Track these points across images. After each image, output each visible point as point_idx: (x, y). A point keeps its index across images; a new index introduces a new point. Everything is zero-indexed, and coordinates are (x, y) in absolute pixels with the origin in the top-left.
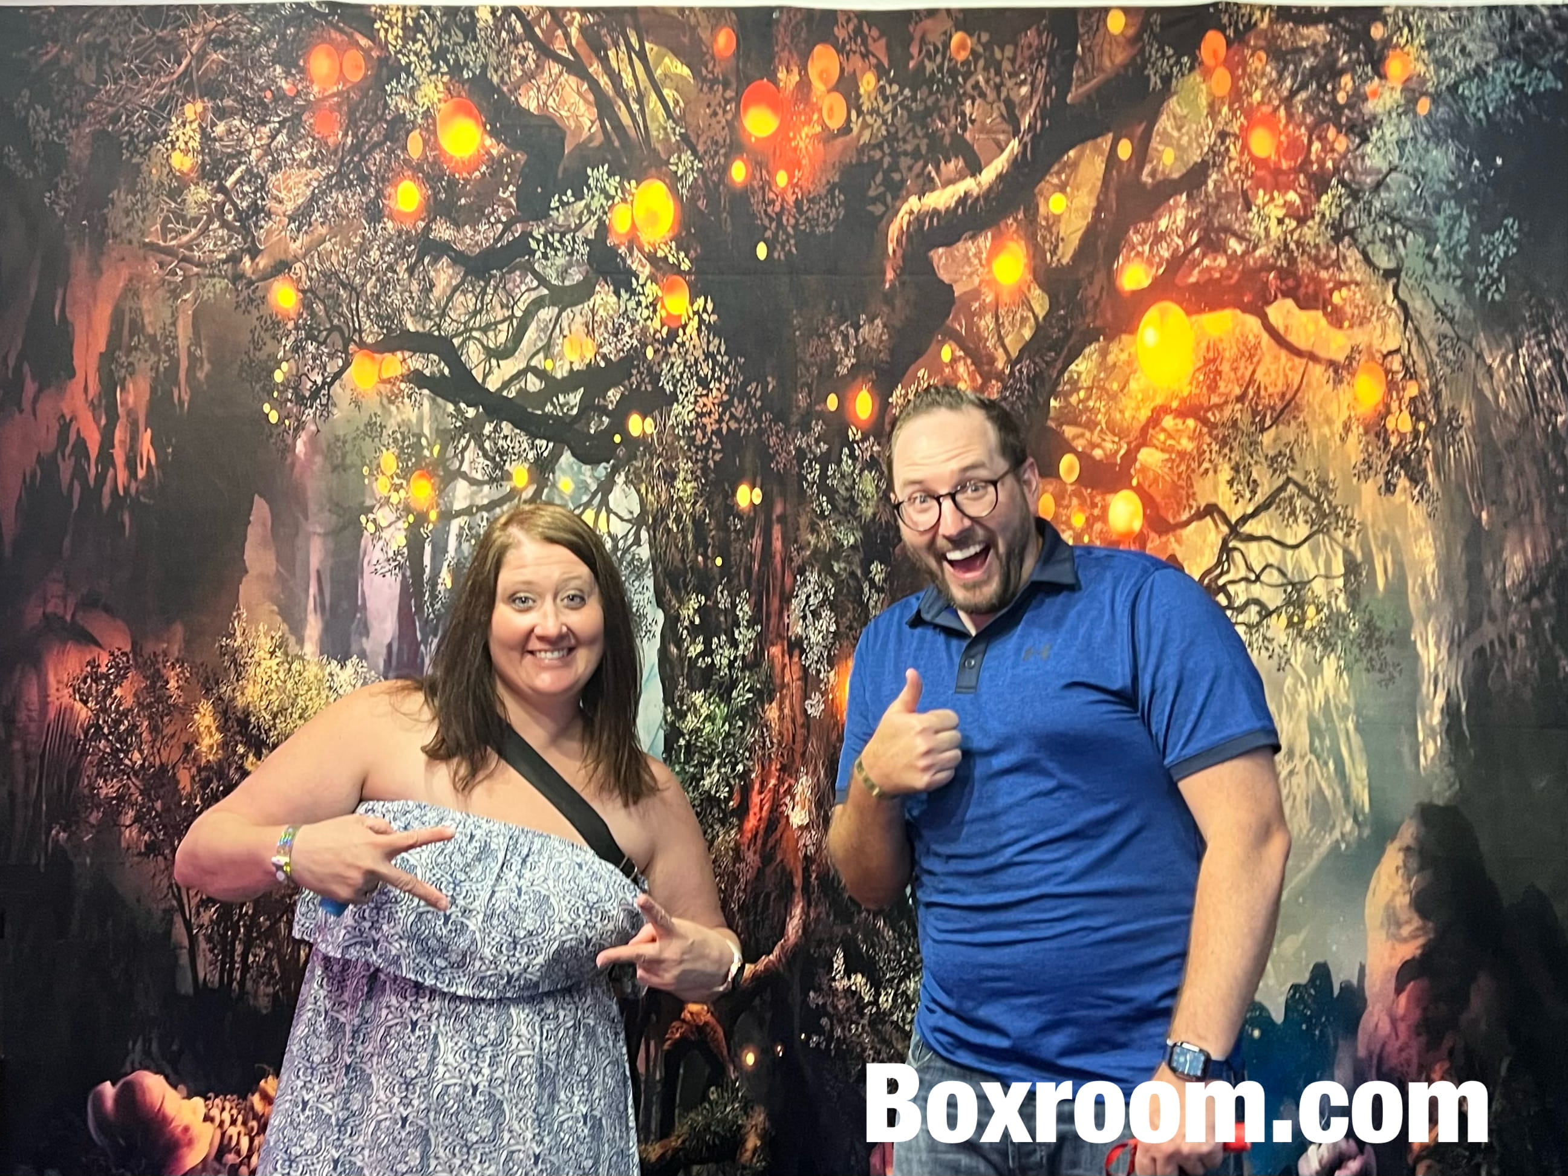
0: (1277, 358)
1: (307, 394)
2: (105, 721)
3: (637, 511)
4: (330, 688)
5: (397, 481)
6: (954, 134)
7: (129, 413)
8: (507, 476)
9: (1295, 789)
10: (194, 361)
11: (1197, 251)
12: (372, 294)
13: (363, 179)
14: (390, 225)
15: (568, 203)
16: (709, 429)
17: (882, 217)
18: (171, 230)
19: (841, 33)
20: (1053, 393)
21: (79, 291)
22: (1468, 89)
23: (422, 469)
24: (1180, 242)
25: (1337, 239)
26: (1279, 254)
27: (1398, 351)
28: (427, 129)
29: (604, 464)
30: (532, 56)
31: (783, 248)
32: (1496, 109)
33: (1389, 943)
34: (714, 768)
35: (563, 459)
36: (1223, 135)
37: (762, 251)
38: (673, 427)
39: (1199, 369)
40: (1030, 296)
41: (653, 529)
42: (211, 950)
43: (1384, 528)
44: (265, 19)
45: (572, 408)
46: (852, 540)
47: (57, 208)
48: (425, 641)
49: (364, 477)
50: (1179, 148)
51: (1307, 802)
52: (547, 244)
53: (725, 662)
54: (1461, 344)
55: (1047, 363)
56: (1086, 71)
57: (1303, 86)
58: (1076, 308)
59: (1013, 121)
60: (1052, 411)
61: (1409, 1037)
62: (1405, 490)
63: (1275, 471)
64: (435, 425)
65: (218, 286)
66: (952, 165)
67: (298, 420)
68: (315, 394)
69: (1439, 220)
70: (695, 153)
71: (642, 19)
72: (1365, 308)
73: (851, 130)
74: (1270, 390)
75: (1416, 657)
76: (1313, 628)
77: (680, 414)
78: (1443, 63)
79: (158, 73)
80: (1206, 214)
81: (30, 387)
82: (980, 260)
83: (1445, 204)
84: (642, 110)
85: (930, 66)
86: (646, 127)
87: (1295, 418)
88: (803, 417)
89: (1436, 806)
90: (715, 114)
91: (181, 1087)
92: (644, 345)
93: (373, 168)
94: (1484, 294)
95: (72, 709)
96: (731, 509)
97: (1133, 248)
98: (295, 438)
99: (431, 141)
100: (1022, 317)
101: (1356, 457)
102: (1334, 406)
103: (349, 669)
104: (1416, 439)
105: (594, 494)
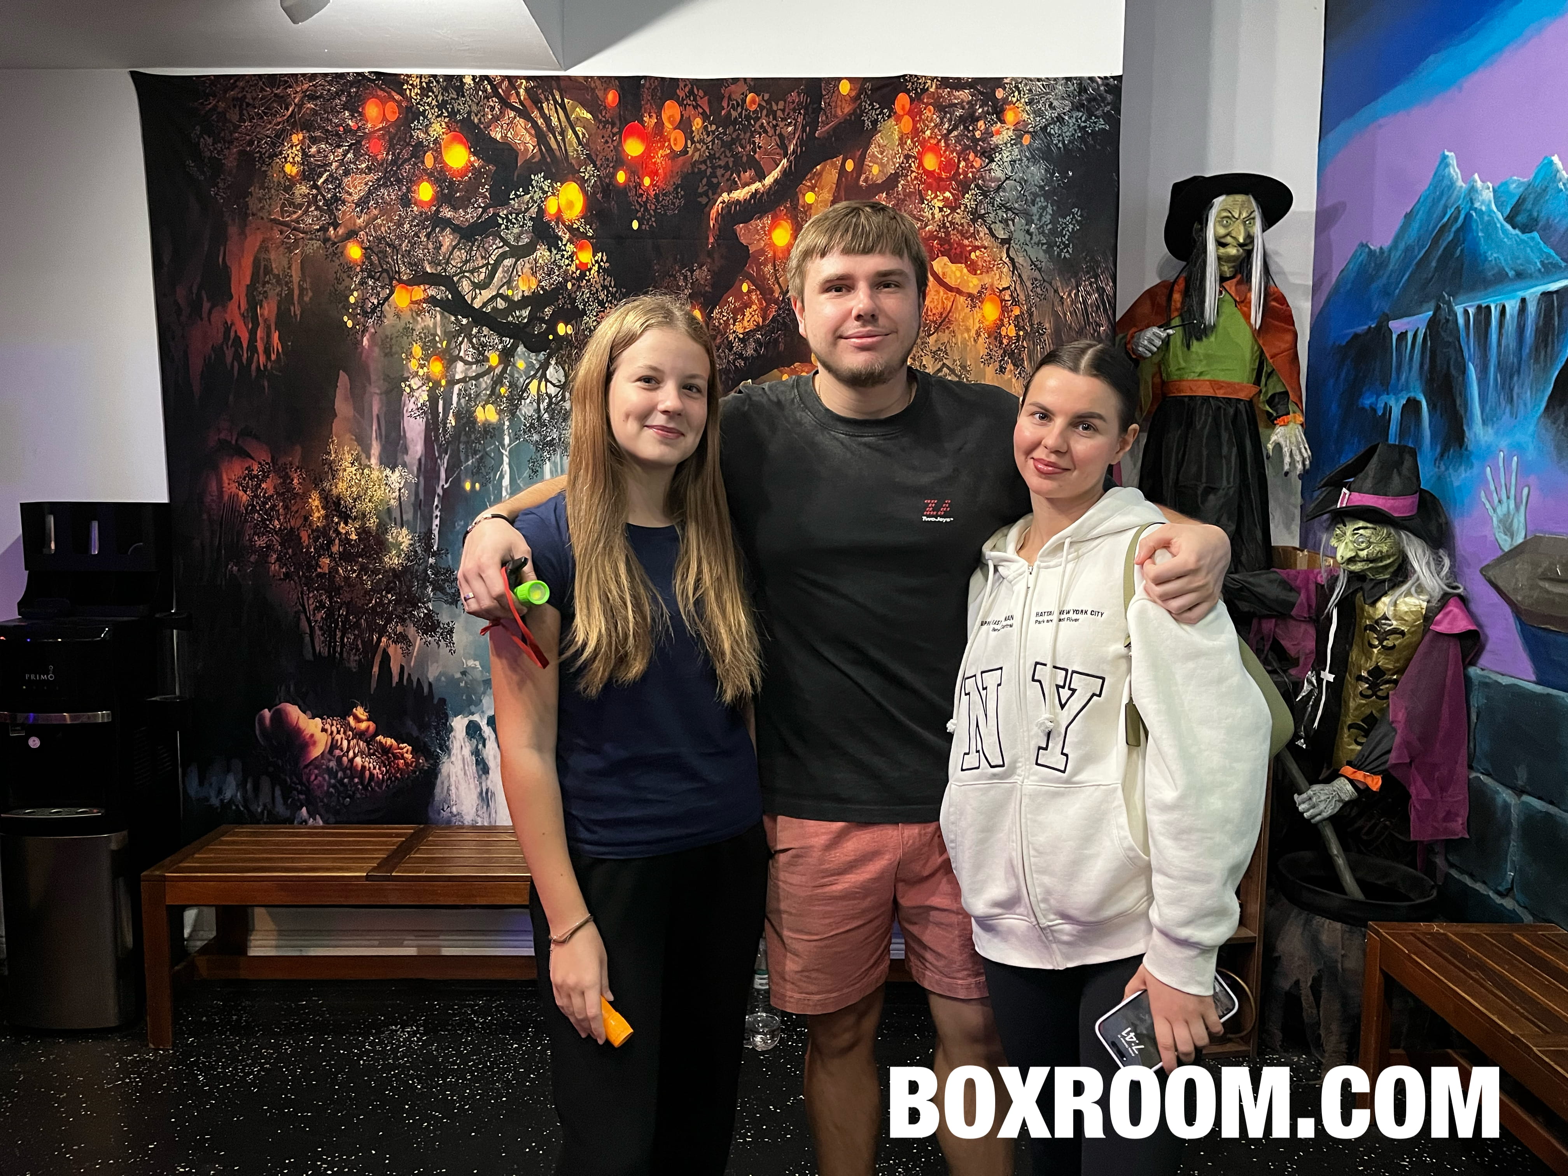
0: (938, 292)
1: (369, 310)
2: (257, 503)
3: (563, 380)
4: (386, 484)
5: (422, 362)
6: (748, 155)
7: (265, 321)
8: (487, 359)
10: (302, 289)
12: (406, 250)
13: (399, 181)
14: (415, 208)
15: (520, 196)
17: (707, 204)
18: (287, 211)
19: (681, 94)
21: (233, 248)
22: (1054, 129)
23: (436, 355)
25: (974, 221)
26: (940, 230)
27: (1008, 288)
28: (436, 151)
29: (543, 352)
30: (497, 106)
31: (648, 224)
32: (1069, 142)
35: (519, 349)
36: (907, 157)
37: (635, 225)
38: (584, 330)
42: (323, 635)
44: (338, 82)
45: (525, 318)
47: (219, 197)
48: (440, 457)
49: (403, 360)
50: (882, 165)
52: (509, 220)
54: (1045, 284)
56: (827, 117)
57: (955, 128)
59: (784, 147)
63: (935, 359)
64: (443, 329)
65: (315, 245)
66: (747, 174)
67: (364, 326)
68: (373, 310)
70: (595, 166)
71: (562, 83)
72: (990, 261)
73: (687, 152)
74: (934, 311)
77: (588, 322)
78: (1039, 113)
79: (275, 115)
81: (206, 305)
82: (764, 231)
83: (1038, 199)
85: (734, 114)
86: (566, 150)
87: (948, 328)
90: (607, 142)
91: (309, 712)
92: (566, 281)
93: (405, 174)
94: (1059, 255)
95: (238, 495)
98: (362, 337)
99: (438, 158)
101: (983, 352)
102: (971, 321)
103: (397, 473)
104: (1018, 341)
105: (538, 370)
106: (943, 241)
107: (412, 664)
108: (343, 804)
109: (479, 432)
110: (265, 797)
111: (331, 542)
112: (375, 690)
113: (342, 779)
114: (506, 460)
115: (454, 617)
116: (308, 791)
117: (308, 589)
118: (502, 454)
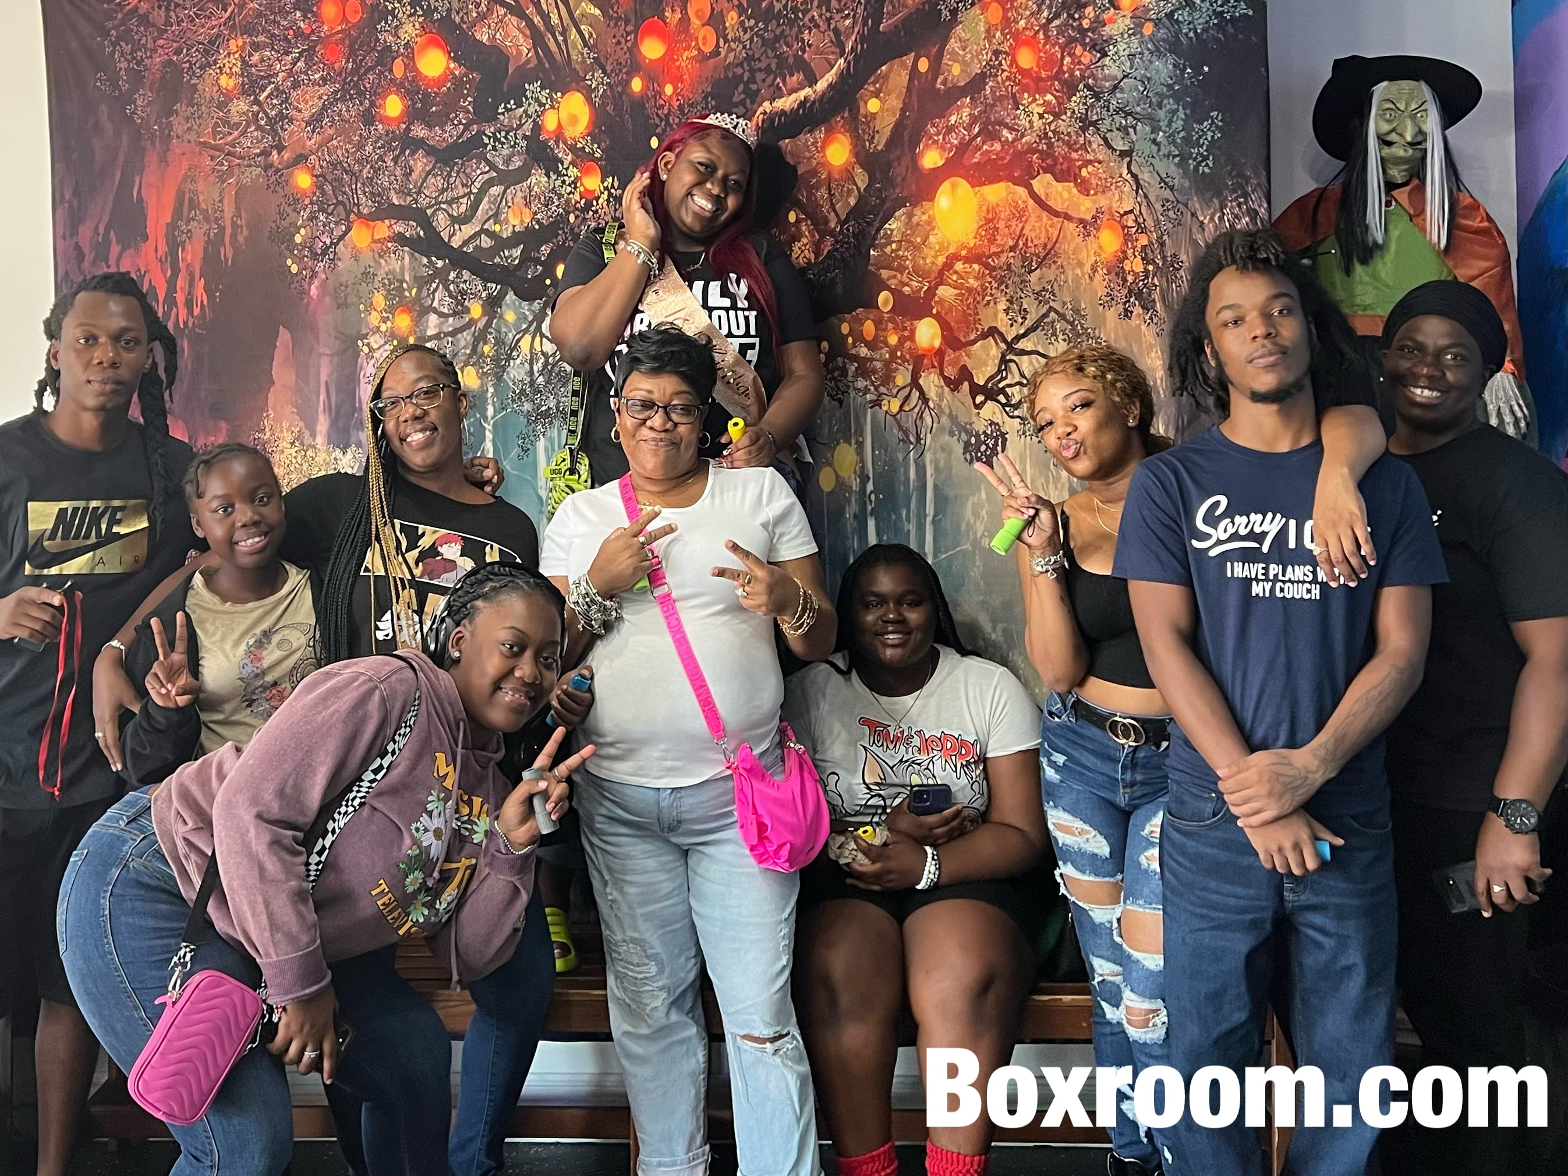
0: (1040, 218)
1: (319, 252)
5: (385, 315)
6: (796, 56)
7: (188, 267)
8: (467, 310)
10: (236, 228)
11: (979, 139)
12: (367, 178)
13: (361, 94)
14: (380, 127)
15: (511, 109)
18: (220, 132)
20: (872, 245)
21: (151, 179)
22: (1182, 16)
23: (403, 306)
24: (966, 133)
25: (1084, 129)
26: (1041, 140)
27: (1131, 211)
28: (407, 57)
29: (538, 301)
30: (484, 2)
32: (1203, 30)
35: (507, 297)
36: (997, 53)
39: (981, 227)
40: (854, 174)
45: (515, 259)
47: (136, 117)
49: (361, 312)
50: (964, 63)
52: (496, 139)
54: (1180, 206)
55: (867, 222)
56: (894, 7)
57: (1057, 16)
58: (889, 182)
59: (840, 45)
60: (871, 257)
62: (1139, 315)
63: (1040, 302)
64: (413, 274)
65: (254, 173)
66: (795, 78)
67: (313, 271)
68: (324, 252)
69: (1161, 114)
70: (604, 71)
72: (1106, 179)
73: (719, 53)
79: (209, 18)
80: (985, 112)
81: (115, 249)
82: (817, 147)
83: (1165, 101)
84: (565, 41)
85: (778, 6)
86: (568, 52)
87: (1055, 262)
90: (619, 43)
92: (568, 213)
93: (368, 86)
94: (1196, 168)
97: (930, 138)
98: (310, 284)
99: (411, 65)
100: (848, 188)
101: (1101, 292)
102: (1084, 253)
103: (349, 455)
104: (1147, 277)
105: (531, 323)
106: (1044, 155)
114: (489, 436)
118: (484, 428)
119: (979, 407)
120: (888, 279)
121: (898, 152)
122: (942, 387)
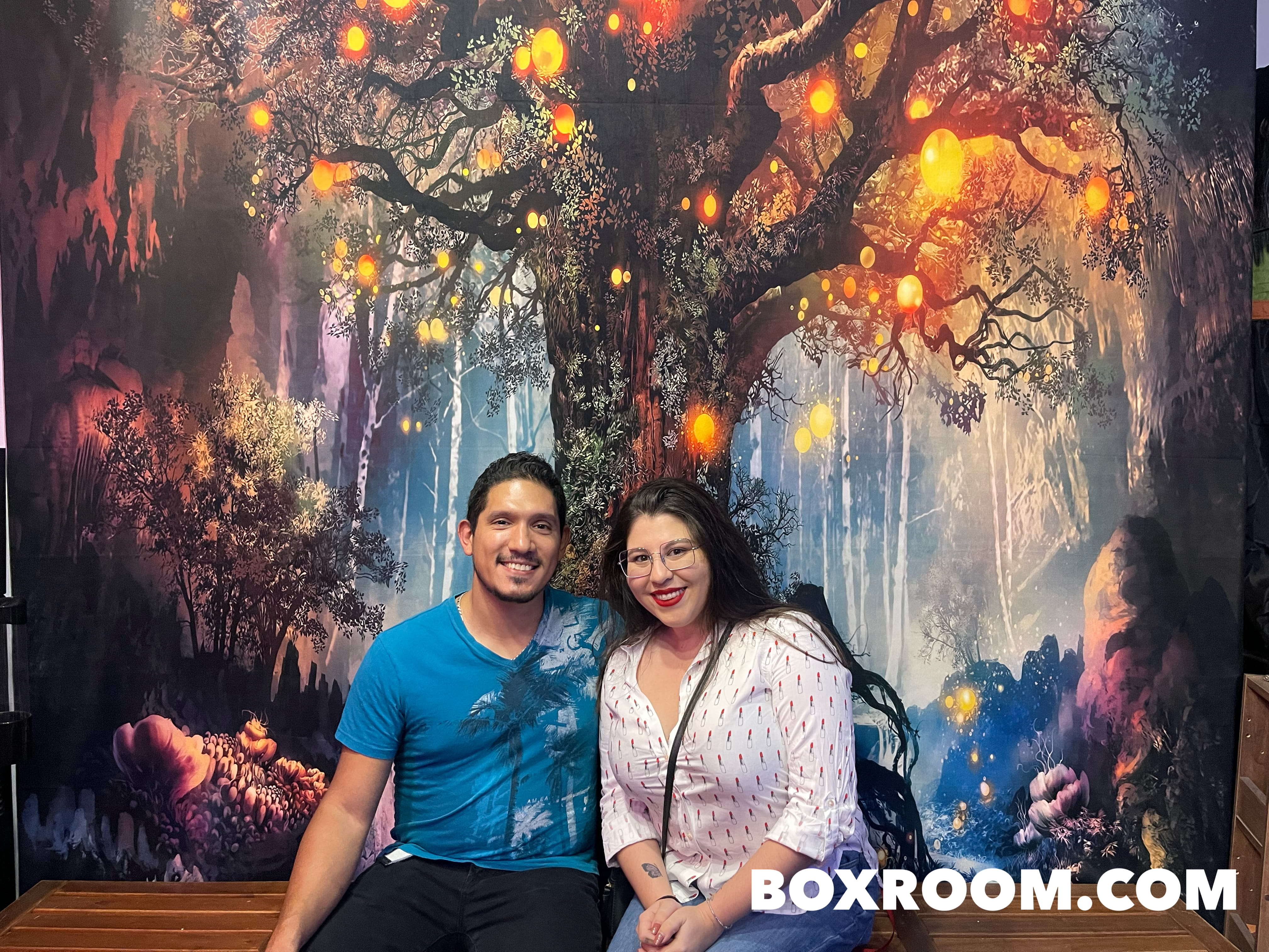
0: (1027, 173)
1: (278, 194)
2: (123, 448)
3: (534, 287)
4: (297, 423)
5: (348, 262)
7: (139, 207)
8: (433, 259)
9: (1033, 505)
10: (189, 167)
11: (968, 89)
12: (328, 116)
13: (321, 25)
14: (342, 61)
15: (481, 46)
16: (590, 224)
17: (726, 58)
18: (171, 64)
20: (856, 199)
21: (99, 111)
23: (367, 253)
24: (955, 82)
25: (1075, 81)
26: (1031, 92)
27: (1119, 168)
29: (509, 251)
31: (648, 84)
33: (1102, 622)
34: (593, 487)
35: (476, 246)
37: (632, 85)
38: (562, 222)
39: (967, 181)
40: (839, 123)
41: (547, 301)
42: (207, 624)
43: (1106, 306)
45: (484, 206)
46: (700, 313)
47: (84, 47)
48: (370, 388)
49: (323, 259)
50: (955, 8)
51: (1042, 515)
52: (465, 78)
53: (602, 405)
54: (1167, 163)
55: (850, 174)
58: (875, 133)
60: (854, 211)
61: (1116, 691)
62: (1123, 276)
63: (1024, 261)
64: (377, 219)
65: (207, 108)
66: (779, 19)
67: (271, 214)
68: (284, 194)
69: (1152, 68)
70: (580, 7)
72: (1095, 134)
74: (1022, 198)
75: (1128, 404)
76: (1050, 382)
77: (567, 211)
80: (975, 60)
81: (62, 187)
82: (801, 93)
83: (1156, 55)
87: (1040, 219)
88: (663, 215)
89: (1140, 518)
91: (185, 727)
92: (540, 158)
93: (329, 16)
94: (1185, 126)
95: (97, 438)
96: (607, 286)
97: (919, 86)
98: (269, 229)
100: (832, 138)
101: (1085, 251)
102: (1070, 211)
103: (312, 409)
104: (1132, 236)
105: (501, 274)
106: (1034, 107)
107: (327, 662)
108: (230, 851)
109: (422, 354)
110: (125, 843)
111: (221, 500)
112: (278, 696)
113: (229, 817)
114: (457, 391)
115: (383, 598)
116: (182, 833)
117: (190, 563)
118: (453, 383)
119: (958, 368)
120: (871, 234)
121: (884, 102)
122: (922, 347)
